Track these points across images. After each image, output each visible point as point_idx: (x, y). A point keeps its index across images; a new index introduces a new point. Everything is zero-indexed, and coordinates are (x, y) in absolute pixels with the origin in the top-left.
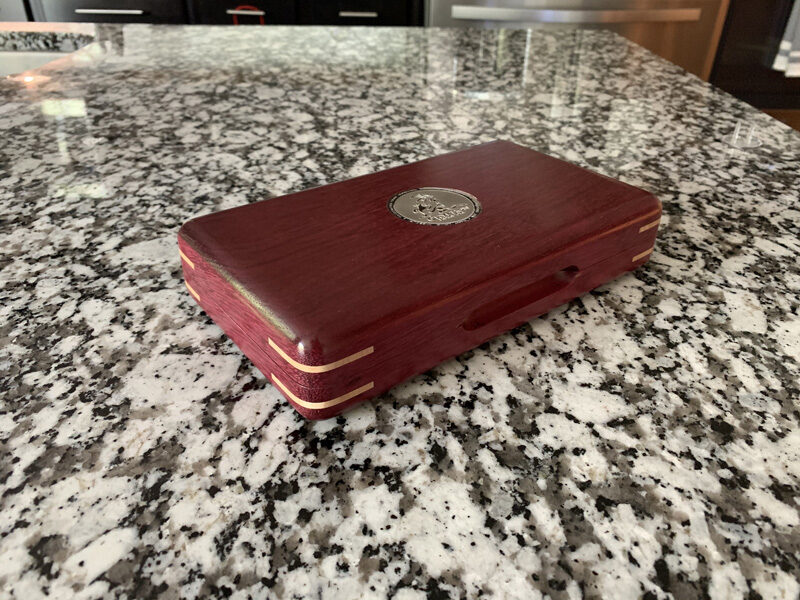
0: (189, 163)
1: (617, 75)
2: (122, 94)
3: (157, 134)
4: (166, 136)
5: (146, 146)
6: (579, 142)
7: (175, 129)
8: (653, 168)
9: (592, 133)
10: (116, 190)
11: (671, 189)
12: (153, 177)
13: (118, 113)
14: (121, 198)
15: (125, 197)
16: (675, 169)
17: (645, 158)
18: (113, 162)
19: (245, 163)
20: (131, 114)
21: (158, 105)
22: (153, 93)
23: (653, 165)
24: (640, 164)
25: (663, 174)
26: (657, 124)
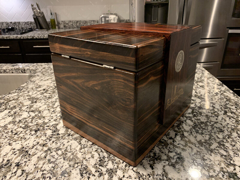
0: (61, 147)
1: (201, 86)
2: (42, 103)
3: (51, 128)
4: (54, 129)
5: (47, 136)
6: (194, 130)
7: (57, 124)
8: (223, 148)
9: (198, 124)
10: (35, 166)
11: (232, 162)
12: (48, 158)
13: (39, 115)
14: (36, 172)
15: (37, 172)
16: (231, 148)
17: (218, 140)
18: (35, 147)
19: (79, 147)
20: (44, 115)
21: (52, 110)
22: (52, 102)
23: (222, 145)
24: (217, 145)
25: (227, 151)
26: (219, 117)
